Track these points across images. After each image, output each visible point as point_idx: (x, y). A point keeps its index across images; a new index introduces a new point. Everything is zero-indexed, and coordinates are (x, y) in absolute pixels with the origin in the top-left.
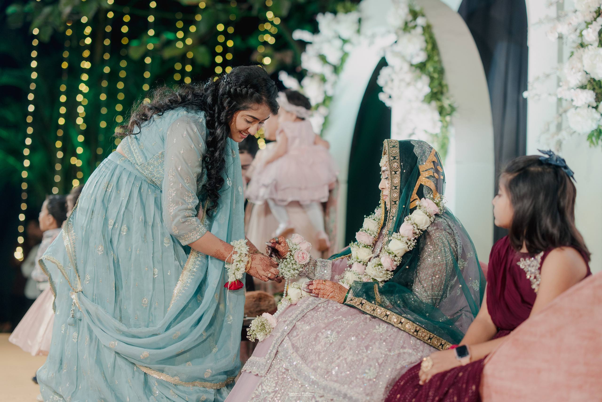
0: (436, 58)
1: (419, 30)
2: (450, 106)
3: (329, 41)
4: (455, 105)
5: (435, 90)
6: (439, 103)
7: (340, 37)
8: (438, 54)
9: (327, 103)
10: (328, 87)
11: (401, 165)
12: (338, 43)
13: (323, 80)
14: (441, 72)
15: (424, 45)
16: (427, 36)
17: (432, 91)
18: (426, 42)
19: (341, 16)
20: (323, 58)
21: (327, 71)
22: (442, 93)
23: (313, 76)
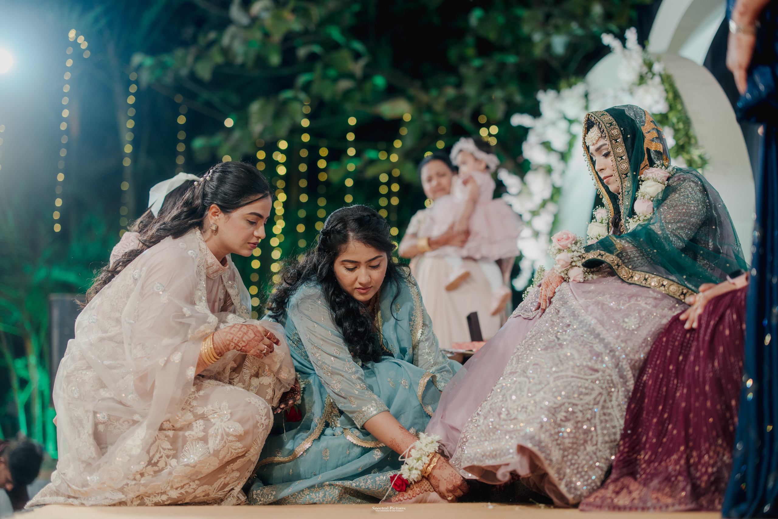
0: (679, 107)
1: (657, 79)
2: (700, 157)
3: (553, 123)
4: (707, 157)
5: (681, 142)
6: (686, 156)
7: (565, 118)
8: (682, 104)
9: (555, 198)
10: (556, 178)
11: (621, 131)
12: (563, 125)
13: (549, 170)
14: (687, 122)
15: (664, 94)
16: (667, 86)
17: (677, 144)
18: (667, 91)
19: (566, 93)
20: (547, 145)
21: (553, 160)
22: (689, 143)
23: (538, 168)
